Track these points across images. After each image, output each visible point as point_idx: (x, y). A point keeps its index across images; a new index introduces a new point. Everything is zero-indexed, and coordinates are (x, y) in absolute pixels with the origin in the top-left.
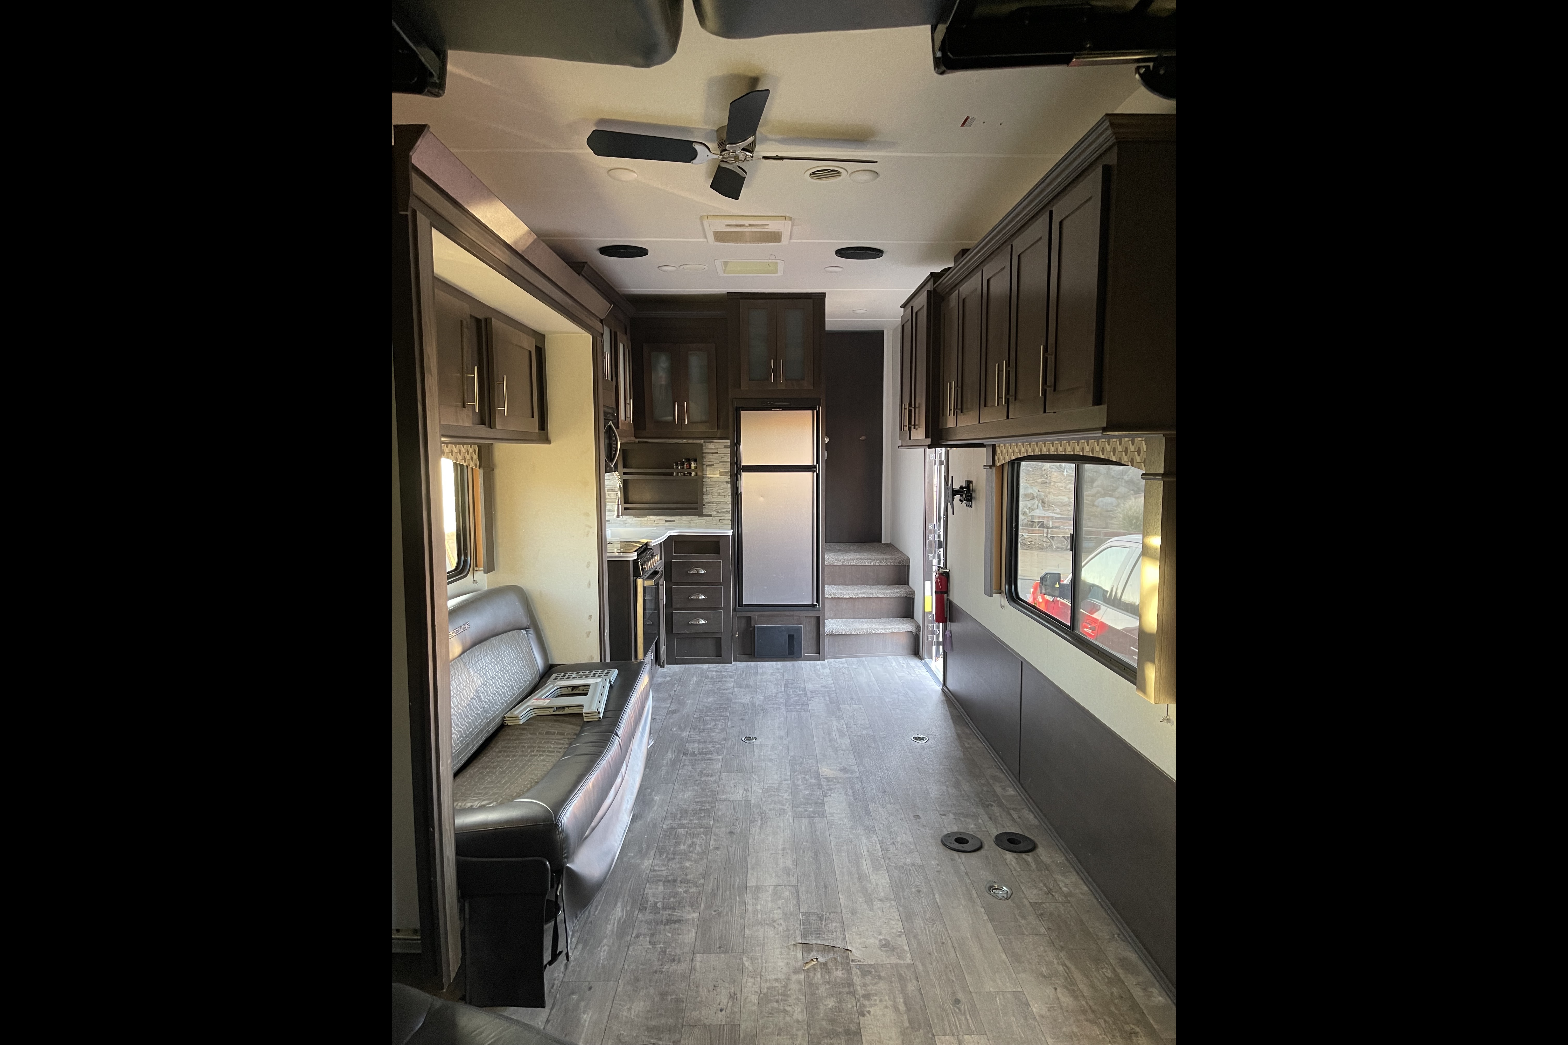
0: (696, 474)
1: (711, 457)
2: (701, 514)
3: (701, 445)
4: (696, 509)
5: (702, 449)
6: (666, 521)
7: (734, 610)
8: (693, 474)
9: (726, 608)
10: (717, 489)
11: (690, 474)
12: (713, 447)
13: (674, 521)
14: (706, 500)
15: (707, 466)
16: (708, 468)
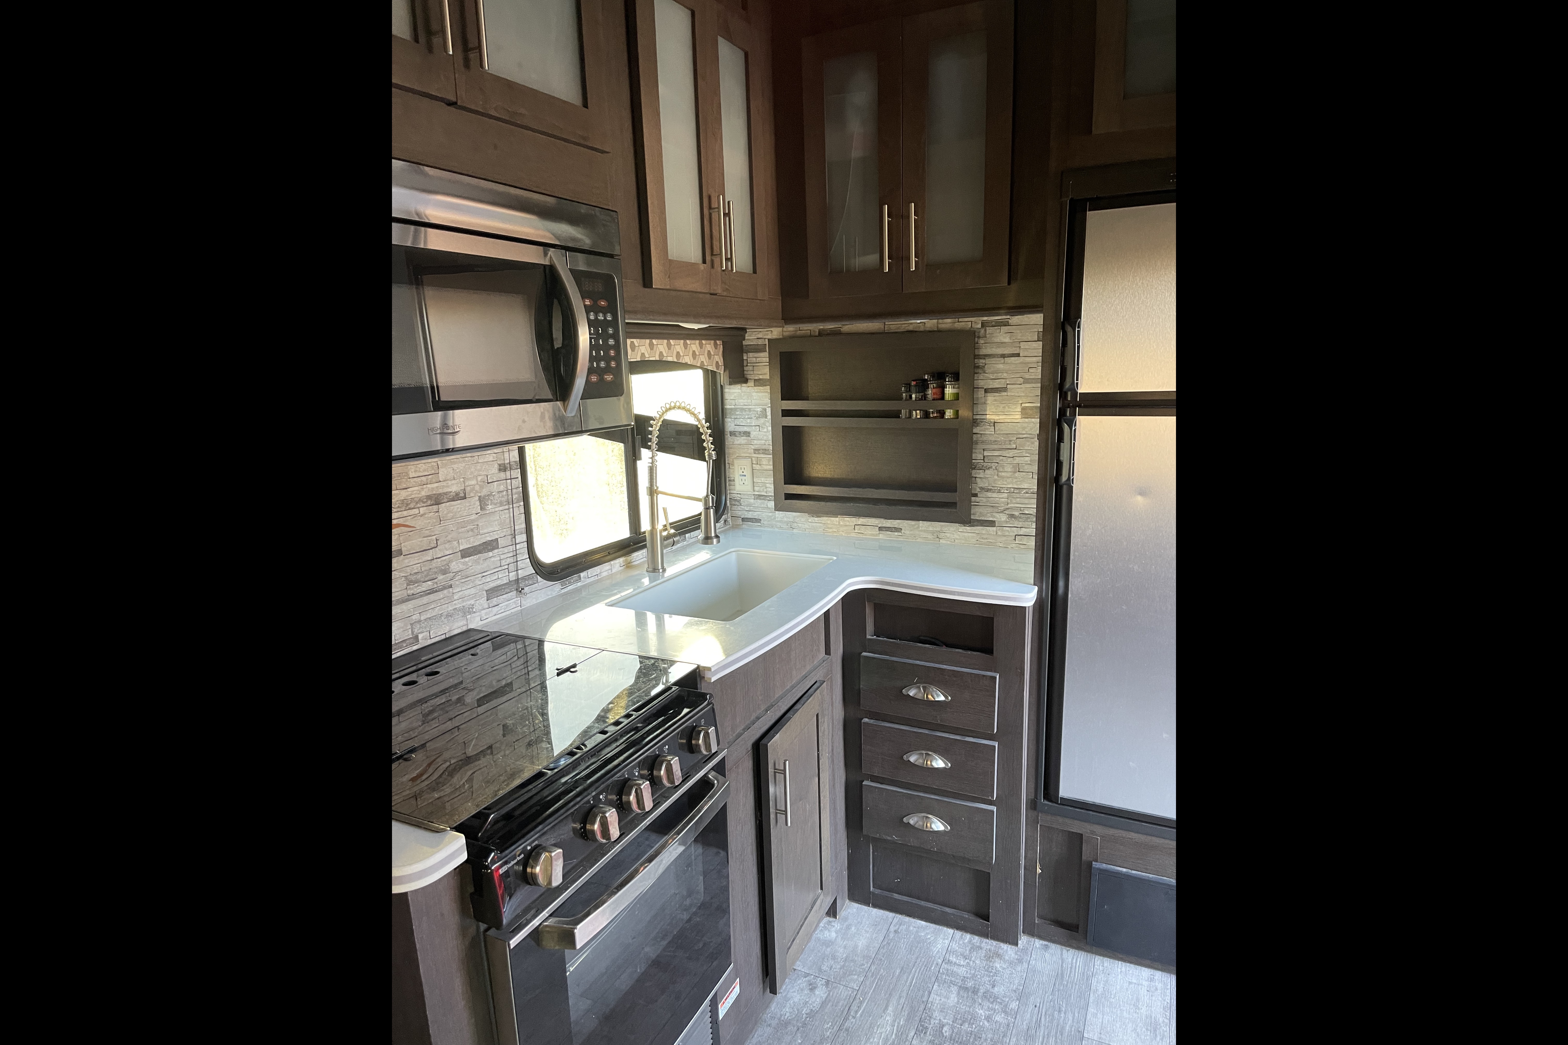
0: (957, 413)
1: (1001, 366)
2: (966, 520)
3: (972, 335)
4: (953, 505)
5: (975, 346)
6: (881, 529)
7: (1033, 805)
8: (949, 414)
9: (1008, 803)
10: (1011, 453)
11: (942, 414)
12: (1007, 340)
13: (898, 530)
14: (981, 483)
15: (986, 391)
16: (990, 398)
